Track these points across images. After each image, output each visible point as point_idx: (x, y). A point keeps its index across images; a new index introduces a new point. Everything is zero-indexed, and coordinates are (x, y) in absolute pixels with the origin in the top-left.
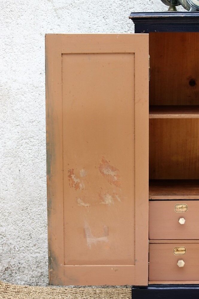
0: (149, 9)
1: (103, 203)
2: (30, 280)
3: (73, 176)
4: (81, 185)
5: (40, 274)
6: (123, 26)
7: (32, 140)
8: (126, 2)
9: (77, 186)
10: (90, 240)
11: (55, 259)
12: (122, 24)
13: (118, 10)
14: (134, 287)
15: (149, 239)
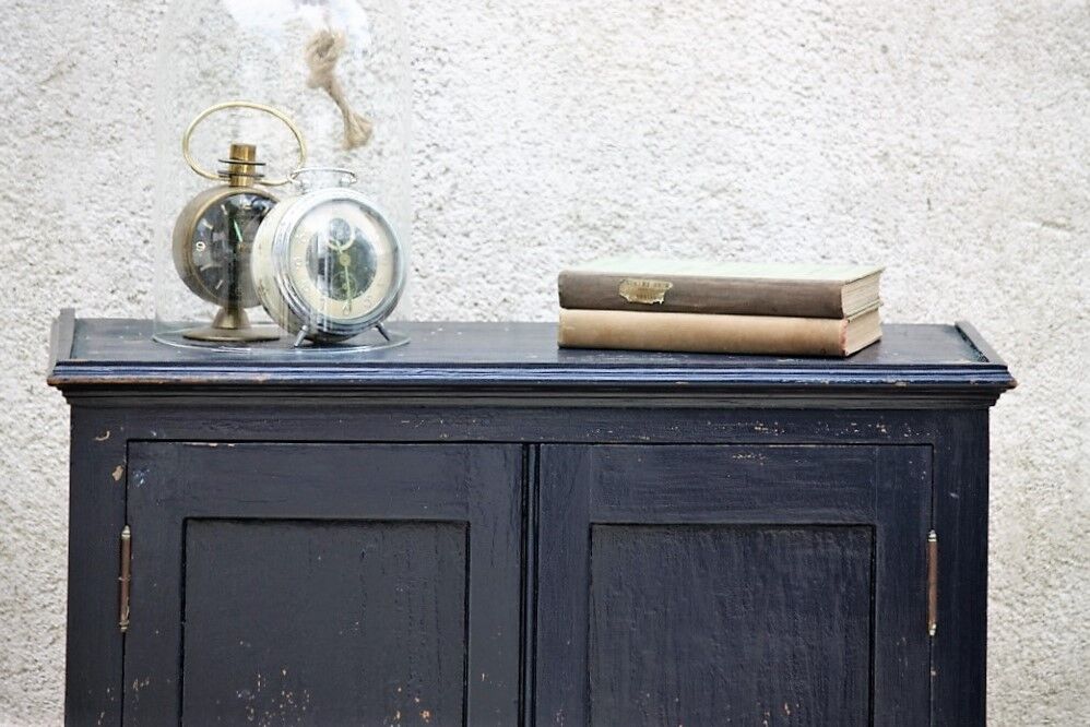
0: (142, 277)
6: (29, 349)
8: (40, 244)
12: (24, 340)
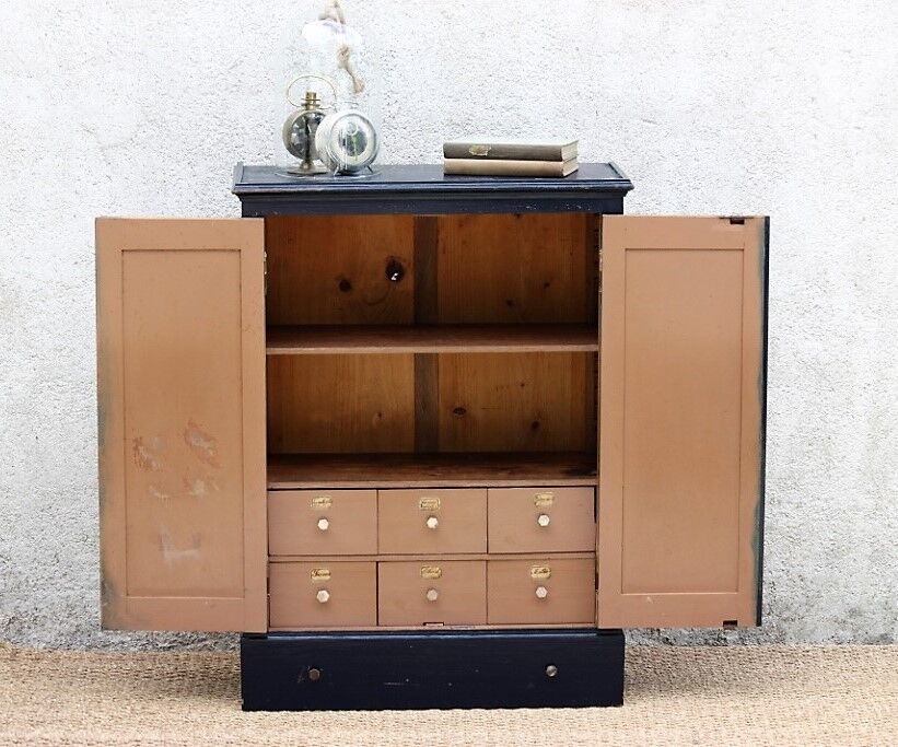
1: (191, 493)
2: (56, 640)
3: (141, 448)
4: (154, 464)
5: (74, 629)
7: (61, 383)
9: (148, 465)
10: (171, 555)
11: (111, 586)
13: (214, 150)
14: (245, 635)
15: (269, 555)
